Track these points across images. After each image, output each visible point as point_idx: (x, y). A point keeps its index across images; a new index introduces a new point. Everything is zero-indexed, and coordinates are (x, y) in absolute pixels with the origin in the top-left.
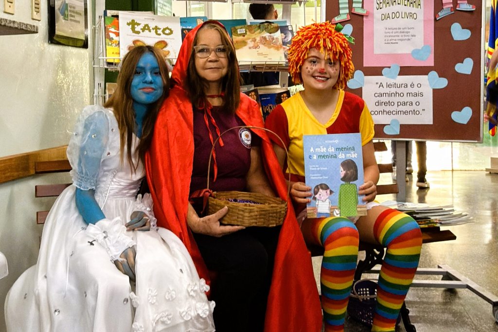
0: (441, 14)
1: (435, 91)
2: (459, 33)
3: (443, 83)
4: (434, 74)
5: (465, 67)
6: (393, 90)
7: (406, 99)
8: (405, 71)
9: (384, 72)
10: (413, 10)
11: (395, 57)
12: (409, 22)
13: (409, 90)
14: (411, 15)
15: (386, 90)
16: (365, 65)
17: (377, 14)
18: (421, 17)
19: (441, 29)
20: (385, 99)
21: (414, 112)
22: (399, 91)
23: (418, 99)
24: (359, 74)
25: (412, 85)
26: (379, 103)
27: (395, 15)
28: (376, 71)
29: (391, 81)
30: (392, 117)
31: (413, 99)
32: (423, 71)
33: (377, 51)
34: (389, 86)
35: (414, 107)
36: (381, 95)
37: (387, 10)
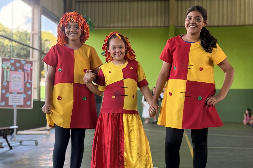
0: (25, 82)
2: (28, 86)
4: (23, 94)
5: (29, 93)
6: (15, 97)
7: (18, 99)
8: (18, 93)
9: (14, 93)
11: (16, 90)
13: (18, 97)
14: (19, 81)
15: (13, 97)
16: (9, 91)
17: (12, 81)
18: (21, 82)
19: (25, 84)
20: (14, 99)
21: (20, 102)
23: (20, 99)
24: (8, 93)
26: (12, 100)
28: (12, 93)
29: (15, 95)
30: (15, 103)
32: (21, 93)
33: (12, 88)
37: (15, 80)
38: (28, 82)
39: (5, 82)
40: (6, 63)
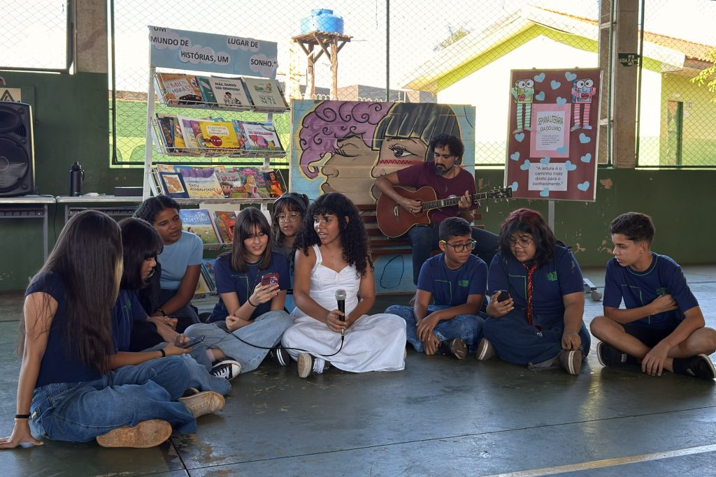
0: (574, 129)
1: (569, 172)
2: (584, 139)
3: (574, 167)
4: (568, 162)
5: (586, 159)
6: (546, 171)
7: (553, 176)
8: (553, 160)
9: (541, 160)
10: (559, 125)
11: (547, 152)
12: (556, 132)
13: (555, 171)
14: (557, 128)
15: (540, 171)
16: (531, 156)
17: (538, 128)
18: (563, 129)
19: (574, 136)
20: (541, 176)
21: (557, 184)
22: (549, 171)
23: (560, 176)
24: (527, 161)
25: (557, 169)
26: (537, 179)
27: (548, 128)
28: (537, 160)
29: (545, 166)
30: (546, 186)
31: (557, 177)
32: (562, 160)
33: (537, 149)
34: (544, 169)
35: (557, 181)
36: (539, 174)
37: (544, 125)
38: (581, 130)
39: (519, 133)
40: (523, 85)
